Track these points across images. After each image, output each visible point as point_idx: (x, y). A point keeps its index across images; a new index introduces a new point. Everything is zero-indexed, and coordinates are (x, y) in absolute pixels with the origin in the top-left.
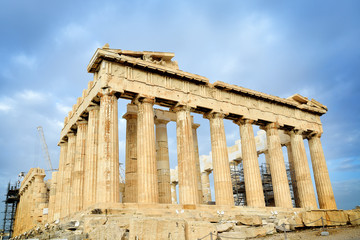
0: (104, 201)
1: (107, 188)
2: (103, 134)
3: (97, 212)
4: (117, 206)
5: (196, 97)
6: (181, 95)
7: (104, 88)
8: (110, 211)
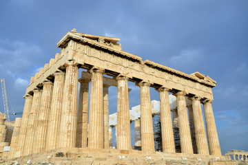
0: (65, 146)
1: (68, 136)
2: (67, 94)
3: (60, 155)
4: (74, 150)
5: (133, 71)
6: (123, 68)
7: (70, 60)
8: (70, 154)
